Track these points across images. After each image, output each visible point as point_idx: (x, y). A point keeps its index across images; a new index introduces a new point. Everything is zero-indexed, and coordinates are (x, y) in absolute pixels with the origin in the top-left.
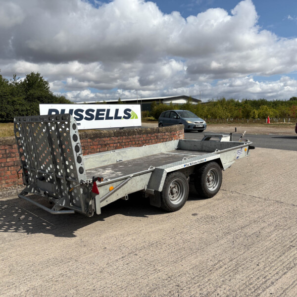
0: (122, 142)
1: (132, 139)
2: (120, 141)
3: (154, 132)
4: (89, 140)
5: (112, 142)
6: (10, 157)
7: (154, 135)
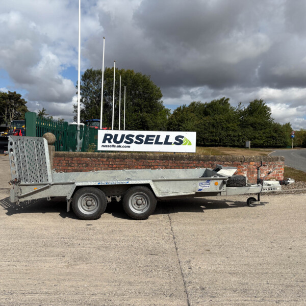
0: (168, 165)
1: (179, 164)
2: (165, 164)
3: (209, 160)
4: (134, 160)
5: (156, 164)
6: (71, 166)
7: (207, 163)
